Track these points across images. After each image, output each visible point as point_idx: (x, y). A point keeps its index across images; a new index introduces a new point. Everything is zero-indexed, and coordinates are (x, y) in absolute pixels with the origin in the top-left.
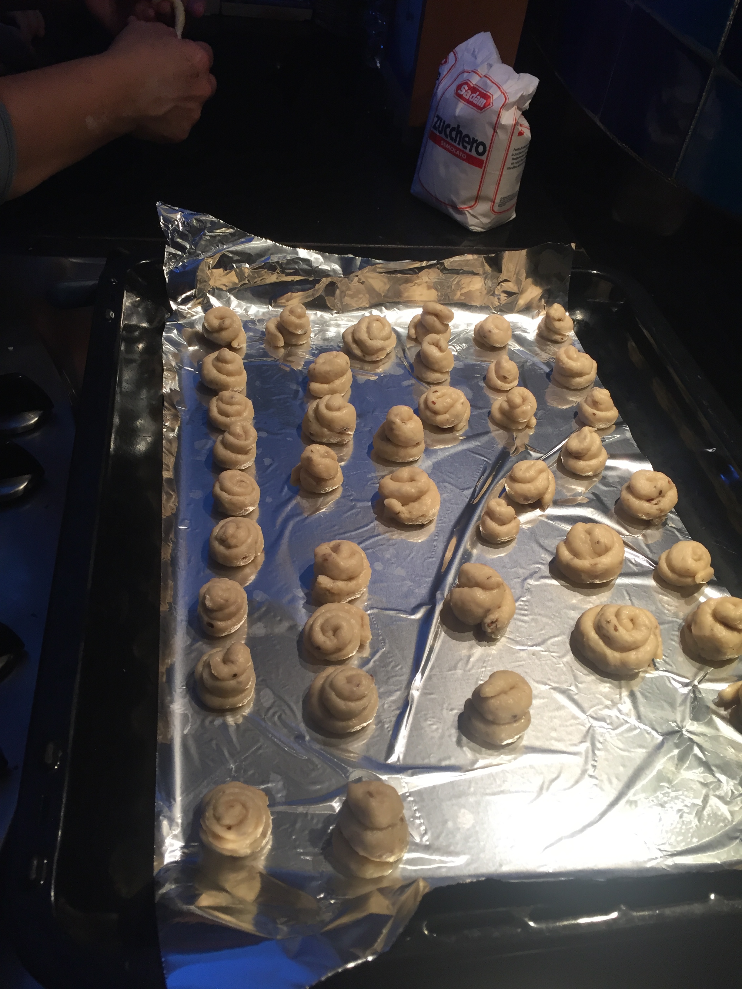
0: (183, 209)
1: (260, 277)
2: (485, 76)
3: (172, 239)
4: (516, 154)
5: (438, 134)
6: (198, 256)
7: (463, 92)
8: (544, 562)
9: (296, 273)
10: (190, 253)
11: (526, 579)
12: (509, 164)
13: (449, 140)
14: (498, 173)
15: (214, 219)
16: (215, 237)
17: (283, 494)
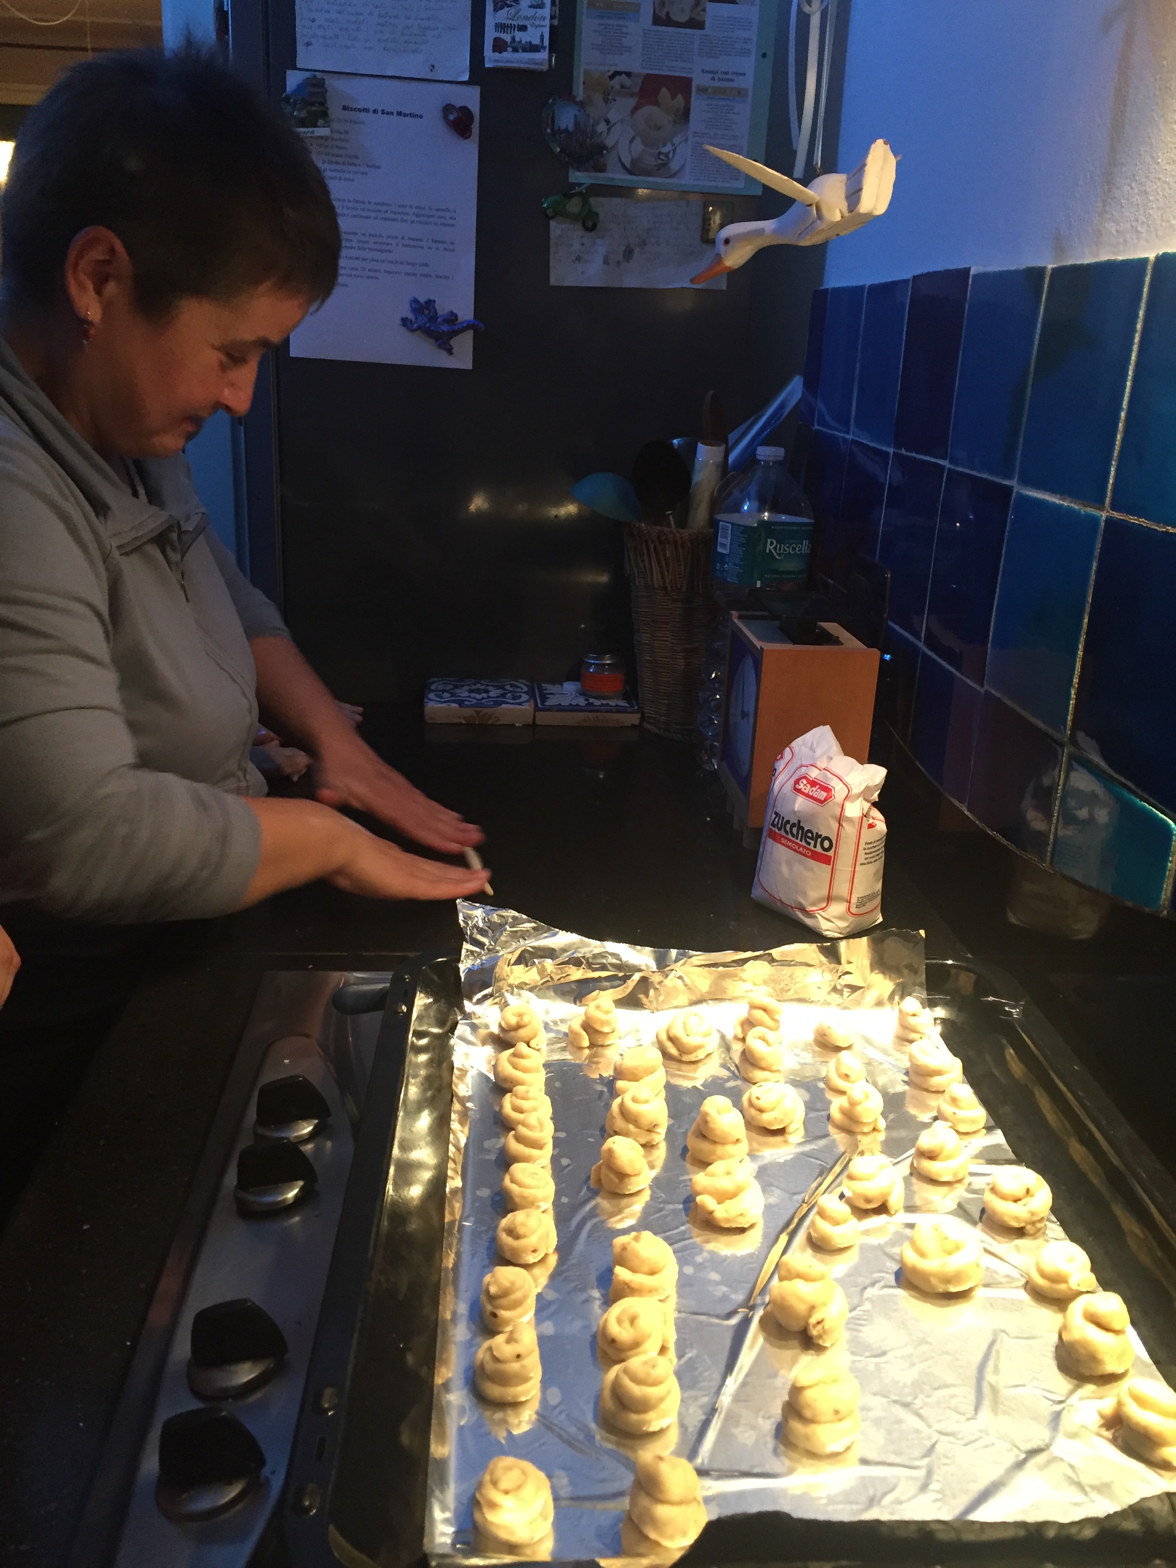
0: (483, 906)
1: (562, 973)
2: (824, 769)
3: (471, 936)
4: (869, 849)
5: (777, 831)
6: (497, 952)
7: (801, 786)
8: (890, 1271)
9: (604, 968)
10: (489, 950)
11: (865, 1288)
12: (861, 858)
13: (790, 836)
14: (850, 869)
15: (517, 914)
16: (516, 932)
17: (582, 1194)
